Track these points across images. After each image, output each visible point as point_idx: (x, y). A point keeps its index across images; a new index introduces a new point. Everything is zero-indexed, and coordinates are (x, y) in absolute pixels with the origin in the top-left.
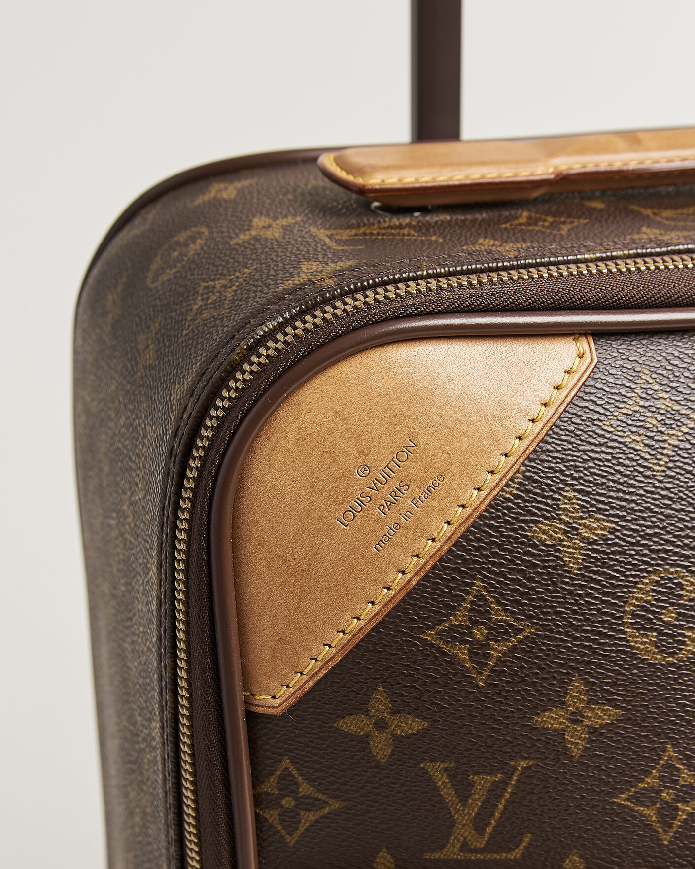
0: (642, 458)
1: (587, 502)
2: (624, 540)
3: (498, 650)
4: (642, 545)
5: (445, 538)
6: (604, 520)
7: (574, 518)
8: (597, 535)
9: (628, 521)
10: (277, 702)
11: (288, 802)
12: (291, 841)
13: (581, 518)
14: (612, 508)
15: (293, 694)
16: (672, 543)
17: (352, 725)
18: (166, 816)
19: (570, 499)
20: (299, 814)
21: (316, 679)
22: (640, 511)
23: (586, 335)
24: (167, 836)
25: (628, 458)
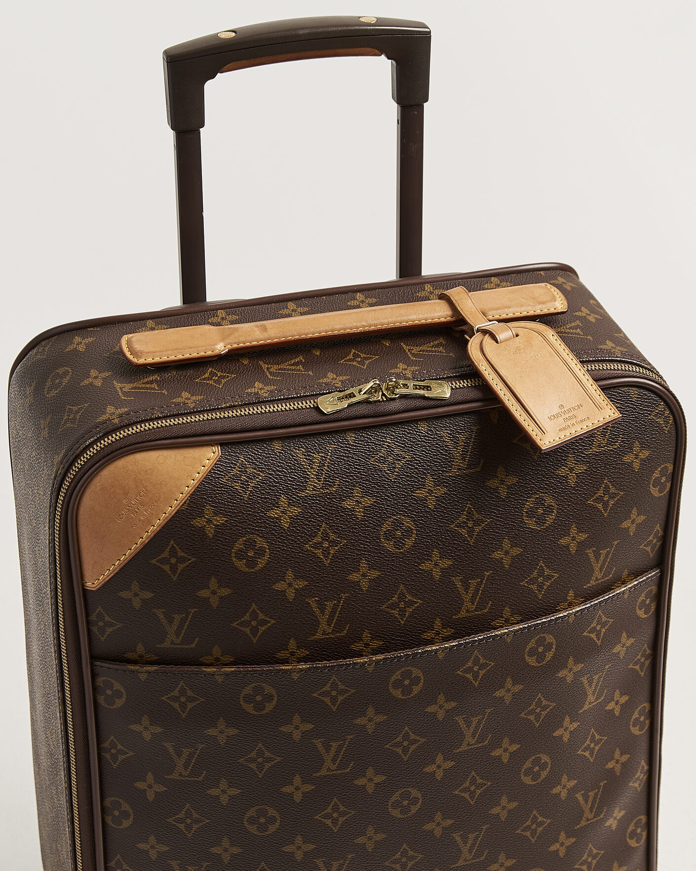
0: (239, 492)
1: (216, 510)
2: (231, 525)
3: (181, 567)
4: (239, 526)
5: (158, 525)
6: (223, 517)
7: (210, 516)
8: (220, 523)
9: (232, 517)
10: (94, 586)
11: (101, 624)
12: (103, 639)
13: (213, 516)
14: (226, 512)
15: (101, 583)
16: (252, 525)
17: (125, 594)
18: (53, 627)
19: (208, 509)
20: (105, 628)
21: (110, 577)
22: (238, 513)
23: (216, 444)
24: (53, 635)
25: (233, 493)
